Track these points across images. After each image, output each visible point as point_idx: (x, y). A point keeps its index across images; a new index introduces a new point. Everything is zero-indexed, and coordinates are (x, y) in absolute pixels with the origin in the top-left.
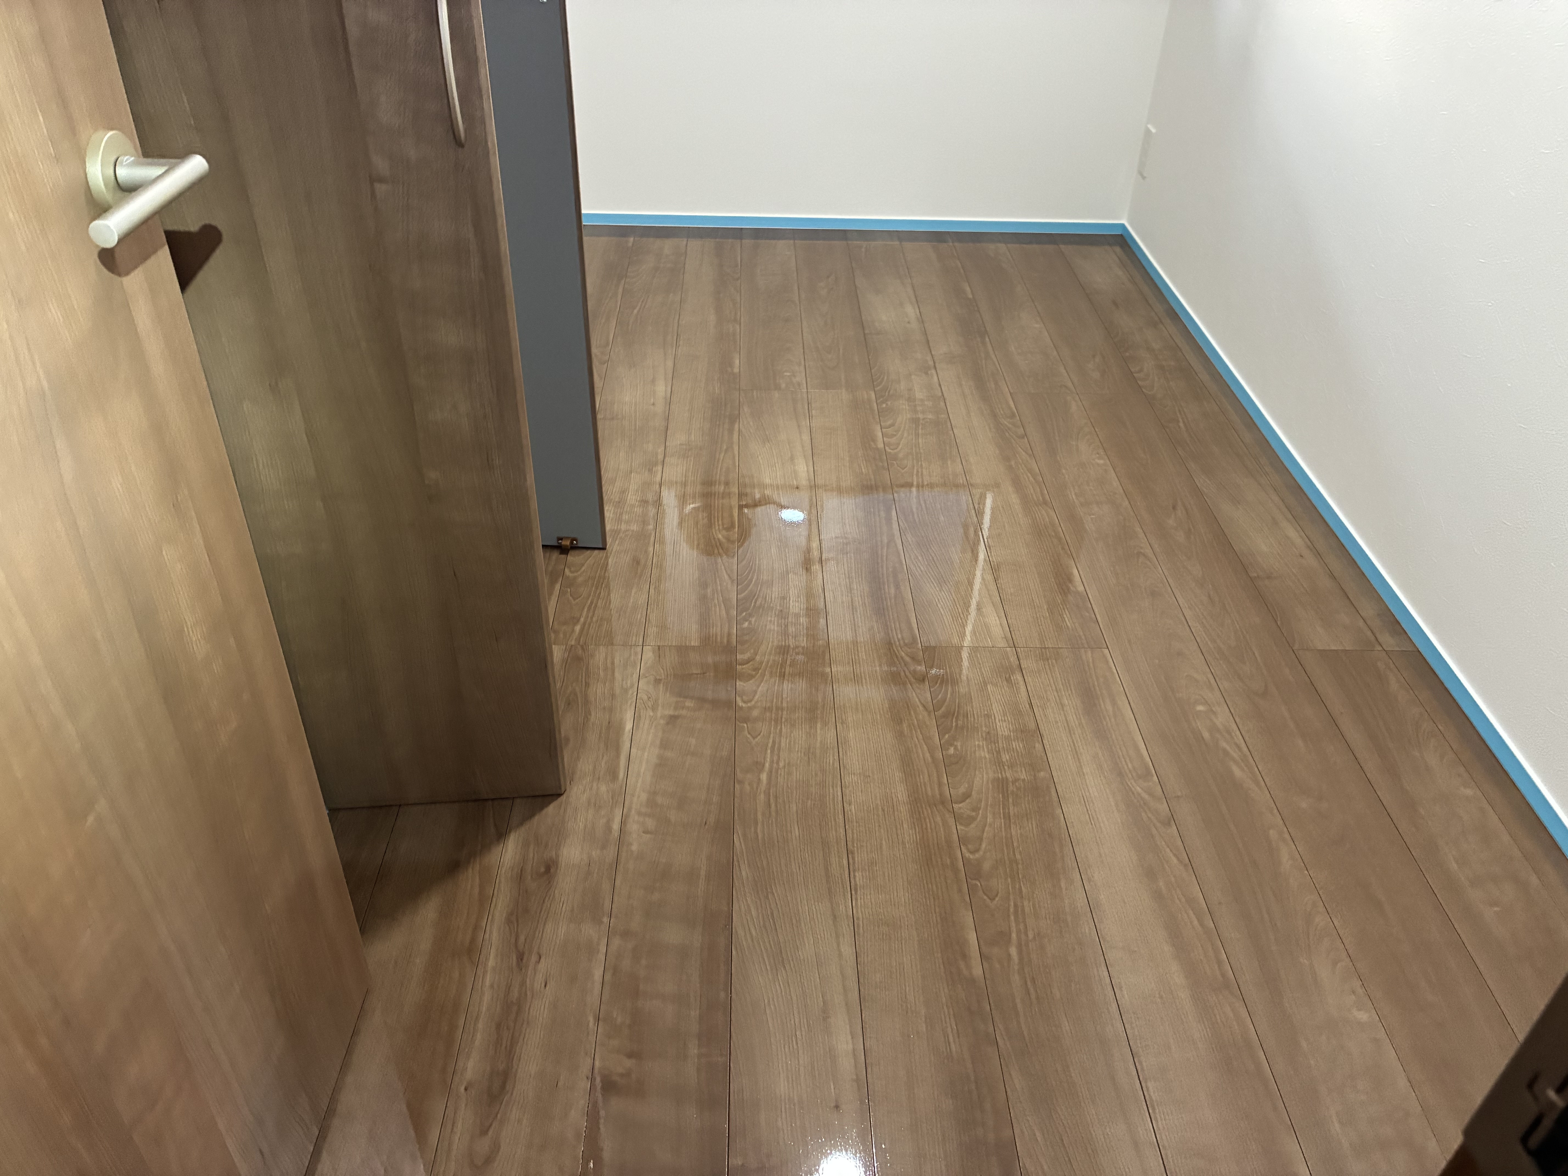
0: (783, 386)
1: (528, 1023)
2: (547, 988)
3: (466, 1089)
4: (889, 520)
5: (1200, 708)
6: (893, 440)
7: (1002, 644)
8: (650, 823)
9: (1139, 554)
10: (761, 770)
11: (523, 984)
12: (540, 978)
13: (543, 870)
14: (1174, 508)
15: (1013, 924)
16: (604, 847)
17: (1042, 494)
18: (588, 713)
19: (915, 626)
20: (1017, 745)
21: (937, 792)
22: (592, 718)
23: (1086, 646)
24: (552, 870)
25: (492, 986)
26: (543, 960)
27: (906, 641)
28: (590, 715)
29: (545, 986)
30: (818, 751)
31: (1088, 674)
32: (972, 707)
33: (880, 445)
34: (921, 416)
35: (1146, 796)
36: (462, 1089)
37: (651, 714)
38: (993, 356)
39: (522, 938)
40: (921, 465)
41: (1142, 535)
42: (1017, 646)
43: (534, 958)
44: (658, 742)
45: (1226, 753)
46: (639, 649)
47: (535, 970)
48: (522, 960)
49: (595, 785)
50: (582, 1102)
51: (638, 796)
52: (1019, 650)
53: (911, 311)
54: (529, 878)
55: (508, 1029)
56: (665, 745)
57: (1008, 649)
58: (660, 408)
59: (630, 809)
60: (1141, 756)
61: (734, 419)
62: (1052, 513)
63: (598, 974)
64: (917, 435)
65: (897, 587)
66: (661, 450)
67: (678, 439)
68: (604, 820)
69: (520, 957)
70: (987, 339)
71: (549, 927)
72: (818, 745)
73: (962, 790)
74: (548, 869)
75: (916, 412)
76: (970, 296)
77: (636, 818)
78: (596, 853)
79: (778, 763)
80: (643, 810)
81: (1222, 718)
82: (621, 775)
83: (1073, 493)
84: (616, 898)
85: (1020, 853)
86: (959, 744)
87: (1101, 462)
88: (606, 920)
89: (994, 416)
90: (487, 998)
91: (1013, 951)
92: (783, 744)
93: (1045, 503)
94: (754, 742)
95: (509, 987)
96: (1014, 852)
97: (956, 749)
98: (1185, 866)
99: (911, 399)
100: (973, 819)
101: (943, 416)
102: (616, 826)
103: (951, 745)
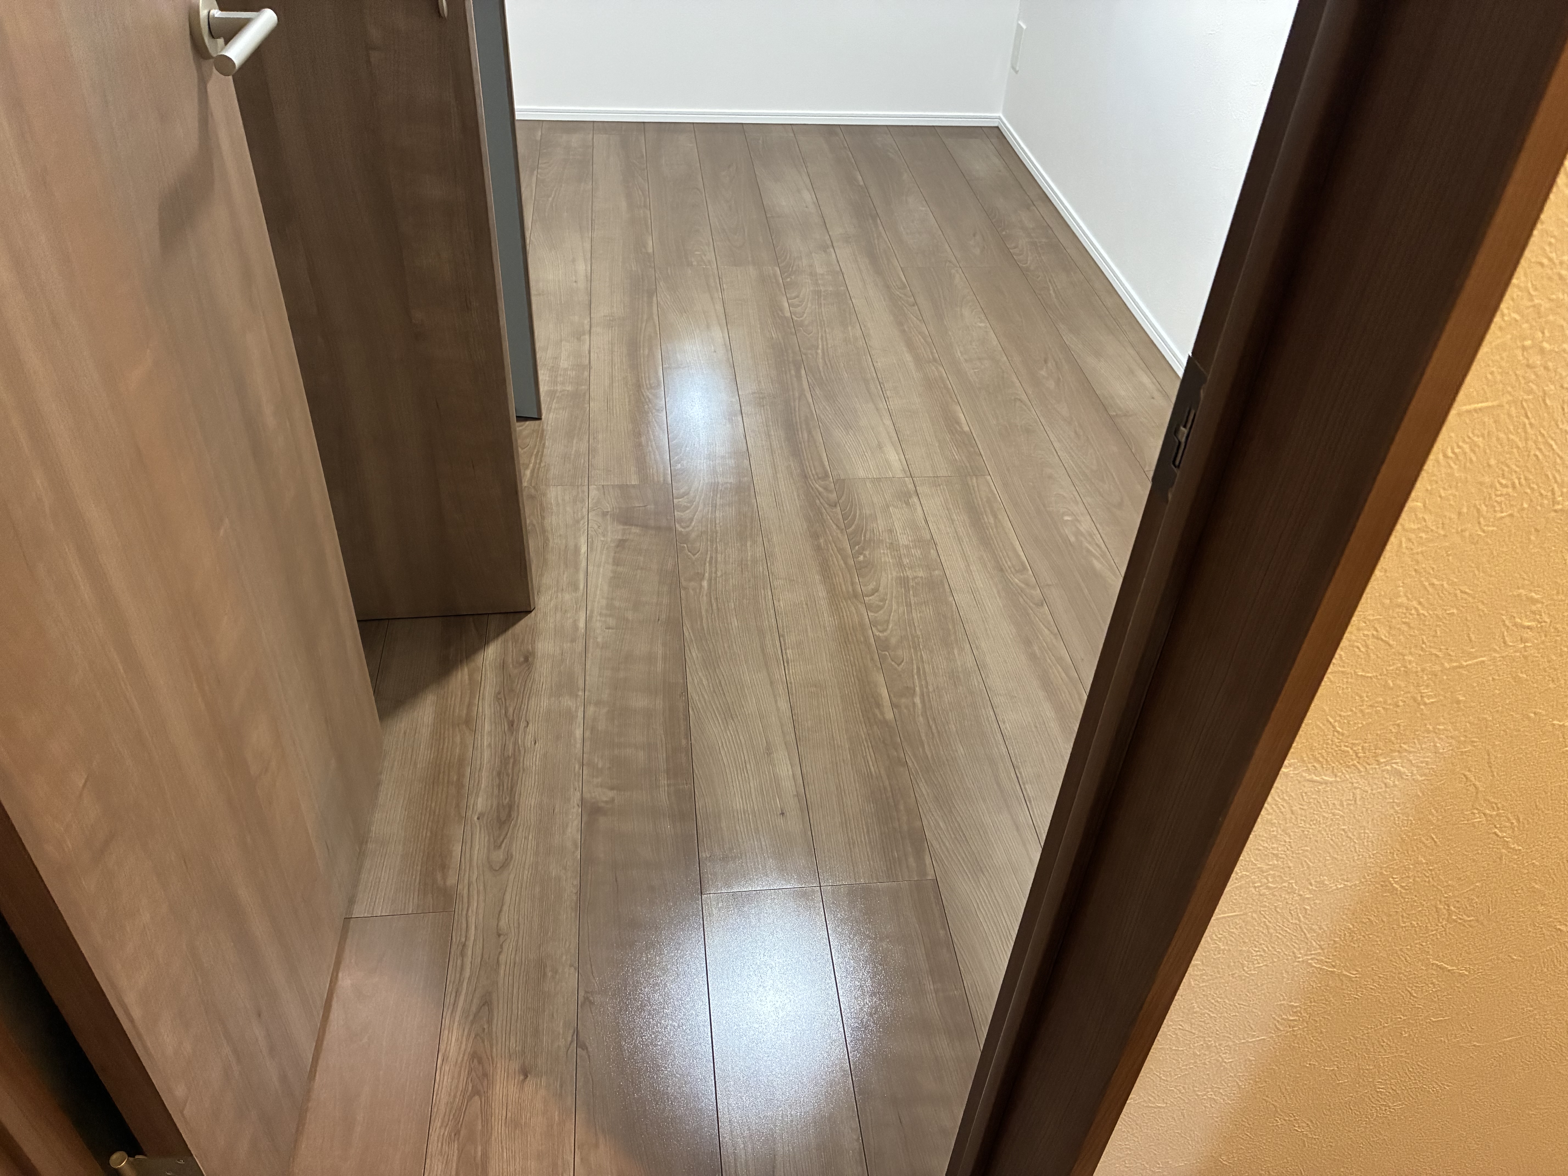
0: (695, 263)
1: (524, 770)
2: (537, 745)
3: (478, 819)
4: (799, 377)
5: (1066, 518)
6: (799, 309)
7: (900, 475)
8: (611, 622)
9: (1015, 400)
10: (702, 579)
11: (516, 743)
12: (529, 738)
13: (522, 659)
14: (1046, 361)
15: (917, 682)
16: (573, 641)
17: (932, 353)
18: (546, 541)
19: (826, 463)
20: (917, 553)
21: (850, 589)
22: (551, 544)
23: (972, 474)
24: (530, 659)
25: (490, 745)
26: (530, 725)
27: (820, 476)
28: (549, 540)
29: (535, 743)
30: (749, 563)
31: (974, 496)
32: (877, 524)
33: (788, 314)
34: (822, 288)
35: (1023, 586)
36: (476, 818)
37: (602, 539)
38: (885, 236)
39: (511, 710)
40: (825, 331)
41: (1018, 384)
42: (913, 476)
43: (523, 724)
44: (611, 560)
45: (1088, 551)
46: (586, 488)
47: (525, 732)
48: (512, 725)
49: (560, 595)
50: (575, 823)
51: (598, 601)
52: (915, 479)
53: (808, 196)
54: (511, 666)
55: (508, 775)
56: (617, 562)
57: (906, 479)
58: (582, 285)
59: (592, 611)
60: (1018, 556)
61: (652, 293)
62: (941, 369)
63: (578, 733)
64: (820, 305)
65: (810, 432)
66: (586, 321)
67: (601, 311)
68: (571, 620)
69: (511, 724)
70: (879, 221)
71: (533, 702)
72: (749, 558)
73: (871, 586)
74: (526, 659)
75: (817, 284)
76: (862, 183)
77: (598, 618)
78: (567, 646)
79: (716, 573)
80: (604, 612)
81: (1085, 525)
82: (581, 587)
83: (958, 352)
84: (587, 678)
85: (921, 630)
86: (867, 553)
87: (982, 325)
88: (580, 693)
89: (888, 287)
90: (486, 754)
91: (917, 700)
92: (719, 559)
93: (935, 360)
94: (694, 558)
95: (504, 746)
96: (915, 630)
97: (865, 556)
98: (1055, 635)
99: (813, 274)
100: (881, 608)
101: (842, 288)
102: (582, 624)
103: (861, 554)
